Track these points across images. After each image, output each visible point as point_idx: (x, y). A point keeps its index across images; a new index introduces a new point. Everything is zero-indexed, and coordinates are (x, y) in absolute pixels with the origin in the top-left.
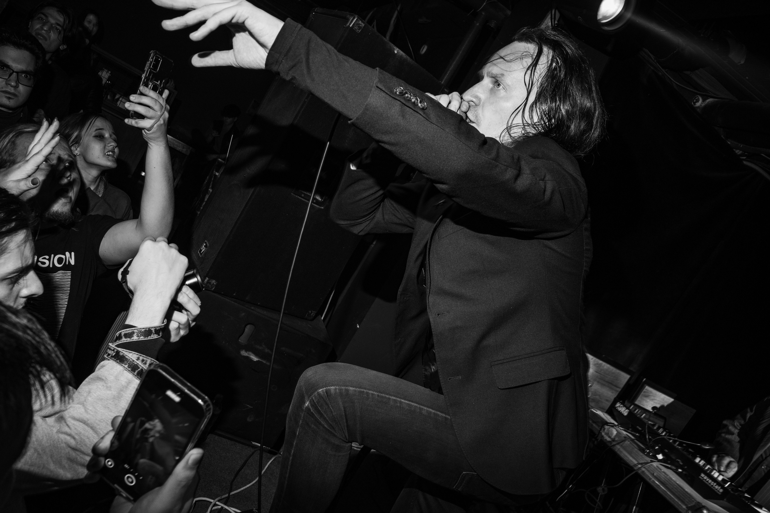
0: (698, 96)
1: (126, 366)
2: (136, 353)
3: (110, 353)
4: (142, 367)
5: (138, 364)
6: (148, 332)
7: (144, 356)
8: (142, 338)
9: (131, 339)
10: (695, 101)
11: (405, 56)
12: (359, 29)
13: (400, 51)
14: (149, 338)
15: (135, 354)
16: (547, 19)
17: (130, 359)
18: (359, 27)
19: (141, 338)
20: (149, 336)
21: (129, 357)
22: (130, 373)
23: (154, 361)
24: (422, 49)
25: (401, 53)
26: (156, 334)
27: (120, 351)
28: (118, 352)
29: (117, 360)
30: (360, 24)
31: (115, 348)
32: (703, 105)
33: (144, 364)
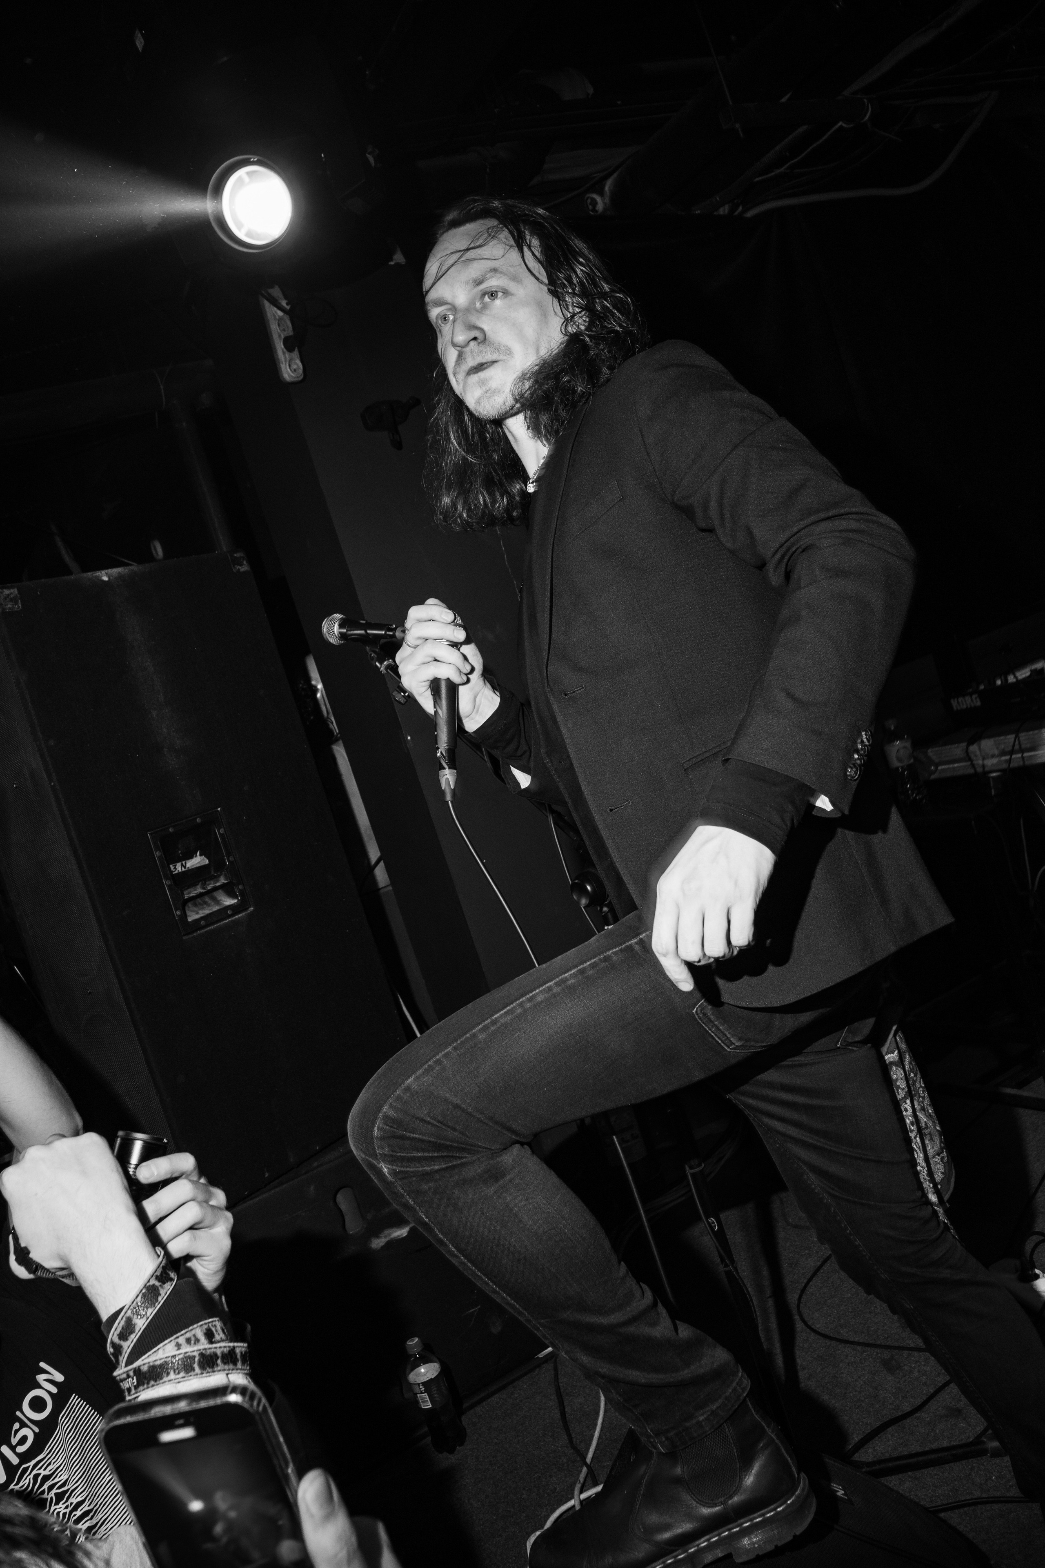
0: (588, 195)
1: (172, 1376)
2: (166, 1342)
3: (128, 1386)
4: (197, 1350)
5: (186, 1353)
6: (150, 1293)
7: (183, 1332)
8: (151, 1312)
9: (137, 1331)
10: (590, 207)
11: (125, 569)
12: (16, 603)
13: (110, 571)
14: (161, 1300)
15: (166, 1344)
16: (267, 309)
17: (166, 1360)
18: (11, 600)
19: (148, 1314)
20: (158, 1297)
21: (160, 1359)
22: (190, 1380)
23: (206, 1324)
24: (154, 552)
25: (115, 571)
26: (164, 1283)
27: (139, 1367)
28: (137, 1372)
29: (148, 1383)
30: (8, 595)
31: (127, 1371)
32: (607, 200)
33: (195, 1343)
